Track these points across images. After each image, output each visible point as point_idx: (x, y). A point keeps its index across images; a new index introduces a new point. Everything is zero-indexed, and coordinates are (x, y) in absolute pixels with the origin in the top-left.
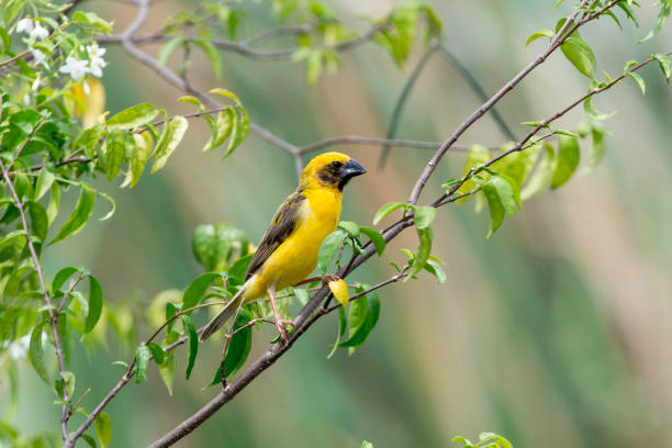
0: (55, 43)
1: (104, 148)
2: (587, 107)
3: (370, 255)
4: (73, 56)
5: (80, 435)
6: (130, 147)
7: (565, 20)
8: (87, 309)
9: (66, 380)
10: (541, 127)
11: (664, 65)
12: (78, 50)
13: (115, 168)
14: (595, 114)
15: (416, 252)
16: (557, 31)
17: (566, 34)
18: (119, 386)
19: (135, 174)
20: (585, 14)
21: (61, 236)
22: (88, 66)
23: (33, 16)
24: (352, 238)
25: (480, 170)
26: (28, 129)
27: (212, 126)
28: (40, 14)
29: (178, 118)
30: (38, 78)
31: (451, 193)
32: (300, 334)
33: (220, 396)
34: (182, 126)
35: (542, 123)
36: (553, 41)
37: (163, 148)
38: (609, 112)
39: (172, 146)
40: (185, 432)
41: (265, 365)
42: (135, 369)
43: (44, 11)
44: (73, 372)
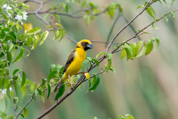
0: (14, 11)
1: (26, 39)
2: (153, 26)
3: (95, 66)
4: (18, 15)
5: (19, 114)
6: (33, 39)
7: (147, 2)
8: (22, 80)
9: (16, 99)
10: (141, 31)
11: (173, 15)
12: (20, 13)
13: (29, 45)
14: (155, 28)
15: (108, 65)
16: (145, 5)
17: (147, 6)
18: (30, 101)
19: (34, 46)
20: (152, 1)
21: (15, 61)
22: (23, 17)
23: (8, 4)
24: (90, 62)
25: (125, 43)
26: (7, 33)
27: (55, 34)
28: (10, 3)
29: (46, 31)
30: (9, 20)
31: (117, 49)
32: (77, 87)
33: (56, 104)
34: (47, 33)
35: (141, 30)
36: (144, 8)
37: (42, 39)
38: (158, 27)
39: (45, 39)
40: (47, 113)
41: (68, 95)
42: (34, 96)
43: (11, 2)
44: (18, 97)
